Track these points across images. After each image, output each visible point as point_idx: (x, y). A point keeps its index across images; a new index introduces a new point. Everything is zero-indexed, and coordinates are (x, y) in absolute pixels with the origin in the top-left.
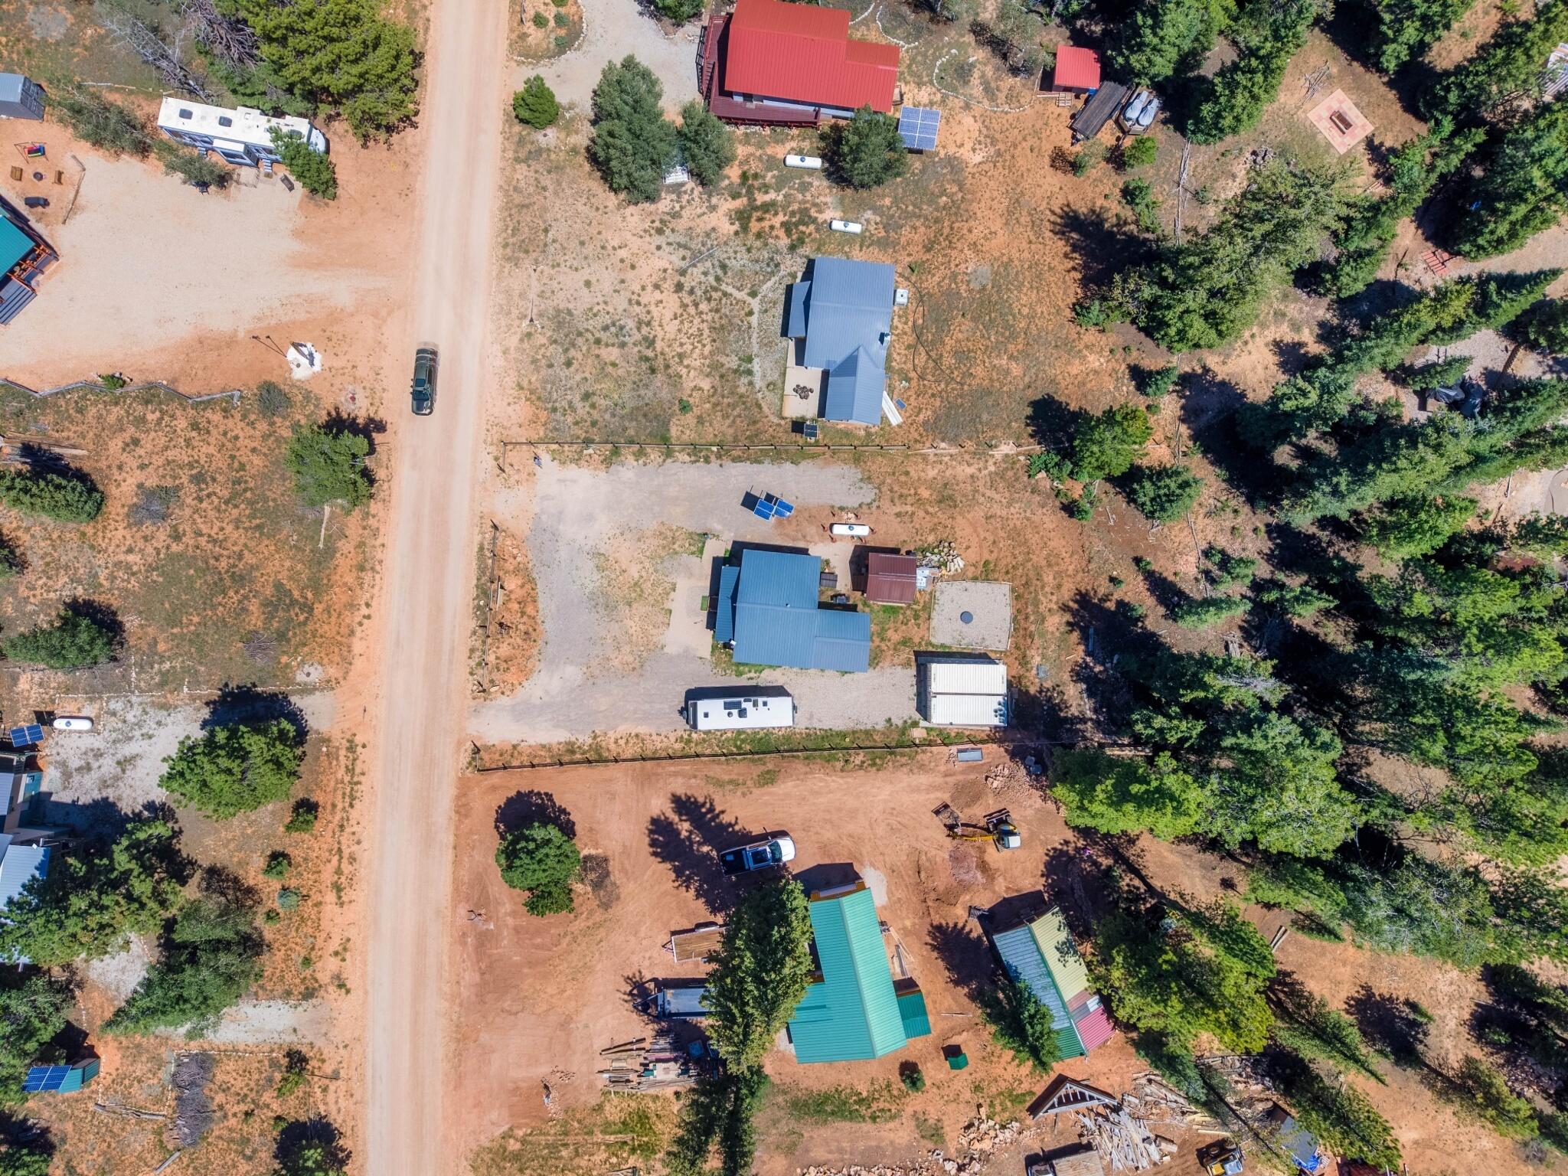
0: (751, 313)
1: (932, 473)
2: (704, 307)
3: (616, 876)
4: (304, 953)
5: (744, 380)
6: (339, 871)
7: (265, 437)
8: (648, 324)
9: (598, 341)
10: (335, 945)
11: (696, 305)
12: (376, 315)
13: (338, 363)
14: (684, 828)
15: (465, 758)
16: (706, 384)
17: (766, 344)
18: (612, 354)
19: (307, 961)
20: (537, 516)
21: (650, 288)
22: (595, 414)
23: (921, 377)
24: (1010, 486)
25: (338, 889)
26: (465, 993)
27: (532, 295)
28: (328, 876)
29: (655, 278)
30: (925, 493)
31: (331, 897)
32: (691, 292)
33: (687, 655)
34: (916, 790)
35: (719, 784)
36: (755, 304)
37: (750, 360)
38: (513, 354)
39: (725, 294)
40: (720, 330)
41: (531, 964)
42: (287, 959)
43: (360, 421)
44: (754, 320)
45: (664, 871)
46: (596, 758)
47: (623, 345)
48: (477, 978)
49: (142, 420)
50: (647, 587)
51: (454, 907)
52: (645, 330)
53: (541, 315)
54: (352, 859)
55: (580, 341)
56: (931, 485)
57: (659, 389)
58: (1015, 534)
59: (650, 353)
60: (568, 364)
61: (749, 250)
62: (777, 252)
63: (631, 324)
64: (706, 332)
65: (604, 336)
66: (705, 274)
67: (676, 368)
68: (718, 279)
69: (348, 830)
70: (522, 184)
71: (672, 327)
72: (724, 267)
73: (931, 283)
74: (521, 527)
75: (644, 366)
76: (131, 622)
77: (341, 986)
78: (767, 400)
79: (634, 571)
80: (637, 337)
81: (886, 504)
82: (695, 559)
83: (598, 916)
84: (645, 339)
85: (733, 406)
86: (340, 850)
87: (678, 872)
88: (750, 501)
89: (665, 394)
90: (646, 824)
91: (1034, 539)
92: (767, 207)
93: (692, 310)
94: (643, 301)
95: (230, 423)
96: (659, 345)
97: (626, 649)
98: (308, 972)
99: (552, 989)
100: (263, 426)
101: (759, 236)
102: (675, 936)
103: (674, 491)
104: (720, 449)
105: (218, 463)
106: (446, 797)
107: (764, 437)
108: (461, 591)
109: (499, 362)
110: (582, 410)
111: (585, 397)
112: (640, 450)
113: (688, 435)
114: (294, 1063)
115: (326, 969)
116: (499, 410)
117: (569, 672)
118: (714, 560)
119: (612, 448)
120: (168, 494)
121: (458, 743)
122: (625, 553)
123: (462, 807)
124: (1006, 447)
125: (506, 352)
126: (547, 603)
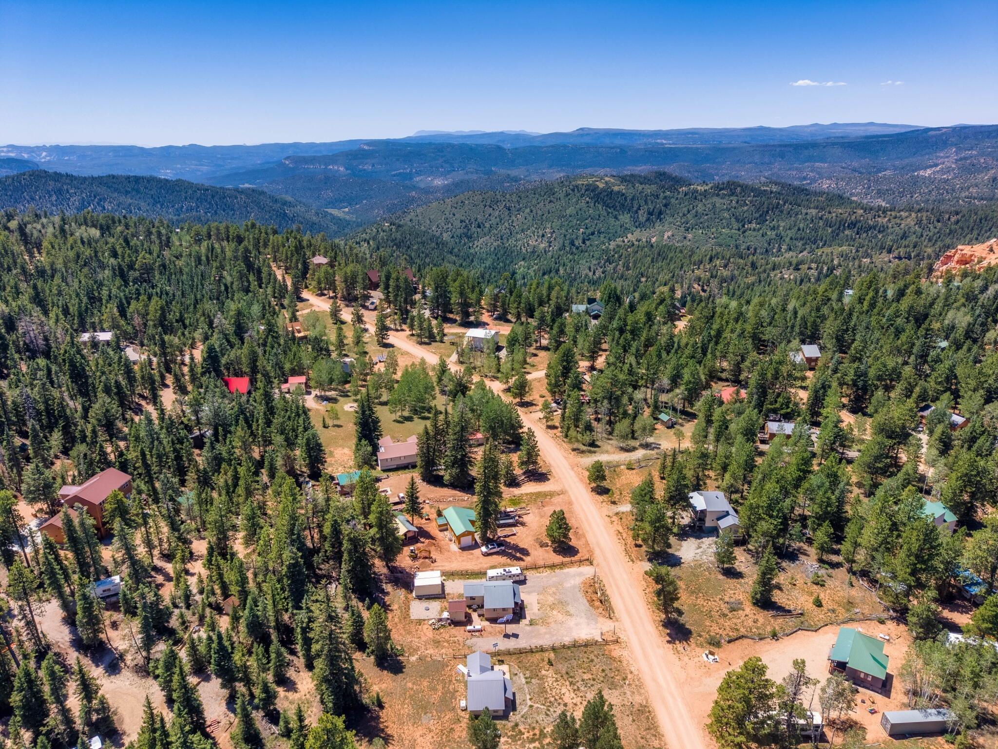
0: (531, 699)
1: (444, 651)
2: (552, 699)
3: (537, 544)
4: (623, 520)
5: (527, 675)
6: (622, 536)
7: (709, 631)
8: (575, 690)
9: (594, 680)
10: (615, 523)
11: (556, 700)
12: (691, 678)
13: (696, 659)
14: (518, 555)
15: (594, 562)
16: (544, 672)
17: (520, 689)
18: (586, 677)
19: (621, 519)
20: (597, 623)
21: (578, 703)
22: (586, 655)
23: (451, 681)
24: (411, 647)
25: (620, 533)
27: (628, 693)
28: (625, 535)
29: (577, 708)
30: (445, 644)
31: (621, 531)
32: (559, 704)
33: (529, 593)
34: (444, 566)
36: (529, 703)
37: (527, 683)
38: (628, 672)
39: (544, 705)
40: (543, 691)
42: (627, 519)
43: (677, 642)
44: (528, 697)
45: (522, 546)
46: (553, 567)
47: (583, 680)
49: (758, 628)
50: (548, 609)
52: (576, 687)
53: (622, 686)
54: (619, 539)
55: (602, 679)
56: (443, 647)
57: (563, 667)
58: (409, 633)
59: (570, 679)
60: (603, 671)
61: (537, 722)
62: (524, 723)
63: (582, 688)
64: (548, 690)
65: (592, 682)
66: (555, 712)
67: (559, 676)
68: (549, 710)
69: (623, 544)
70: (653, 738)
71: (564, 690)
72: (547, 715)
73: (449, 715)
74: (601, 620)
75: (572, 674)
76: (721, 577)
77: (609, 516)
78: (516, 669)
79: (555, 612)
80: (578, 684)
81: (461, 639)
82: (533, 618)
83: (539, 536)
84: (574, 684)
85: (530, 666)
86: (624, 540)
87: (518, 546)
88: (516, 636)
89: (560, 666)
90: (531, 555)
91: (402, 631)
92: (532, 741)
93: (557, 697)
94: (579, 699)
95: (725, 633)
96: (568, 683)
97: (551, 593)
98: (620, 517)
100: (712, 634)
101: (534, 728)
102: (514, 535)
103: (547, 636)
104: (531, 651)
105: (721, 621)
106: (597, 553)
107: (514, 657)
108: (616, 601)
109: (632, 669)
110: (592, 656)
111: (592, 661)
112: (564, 646)
113: (546, 655)
114: (614, 503)
115: (615, 518)
116: (625, 653)
117: (569, 585)
118: (525, 618)
119: (575, 645)
120: (733, 610)
121: (598, 565)
122: (560, 617)
123: (591, 552)
124: (413, 659)
125: (631, 673)
126: (584, 601)
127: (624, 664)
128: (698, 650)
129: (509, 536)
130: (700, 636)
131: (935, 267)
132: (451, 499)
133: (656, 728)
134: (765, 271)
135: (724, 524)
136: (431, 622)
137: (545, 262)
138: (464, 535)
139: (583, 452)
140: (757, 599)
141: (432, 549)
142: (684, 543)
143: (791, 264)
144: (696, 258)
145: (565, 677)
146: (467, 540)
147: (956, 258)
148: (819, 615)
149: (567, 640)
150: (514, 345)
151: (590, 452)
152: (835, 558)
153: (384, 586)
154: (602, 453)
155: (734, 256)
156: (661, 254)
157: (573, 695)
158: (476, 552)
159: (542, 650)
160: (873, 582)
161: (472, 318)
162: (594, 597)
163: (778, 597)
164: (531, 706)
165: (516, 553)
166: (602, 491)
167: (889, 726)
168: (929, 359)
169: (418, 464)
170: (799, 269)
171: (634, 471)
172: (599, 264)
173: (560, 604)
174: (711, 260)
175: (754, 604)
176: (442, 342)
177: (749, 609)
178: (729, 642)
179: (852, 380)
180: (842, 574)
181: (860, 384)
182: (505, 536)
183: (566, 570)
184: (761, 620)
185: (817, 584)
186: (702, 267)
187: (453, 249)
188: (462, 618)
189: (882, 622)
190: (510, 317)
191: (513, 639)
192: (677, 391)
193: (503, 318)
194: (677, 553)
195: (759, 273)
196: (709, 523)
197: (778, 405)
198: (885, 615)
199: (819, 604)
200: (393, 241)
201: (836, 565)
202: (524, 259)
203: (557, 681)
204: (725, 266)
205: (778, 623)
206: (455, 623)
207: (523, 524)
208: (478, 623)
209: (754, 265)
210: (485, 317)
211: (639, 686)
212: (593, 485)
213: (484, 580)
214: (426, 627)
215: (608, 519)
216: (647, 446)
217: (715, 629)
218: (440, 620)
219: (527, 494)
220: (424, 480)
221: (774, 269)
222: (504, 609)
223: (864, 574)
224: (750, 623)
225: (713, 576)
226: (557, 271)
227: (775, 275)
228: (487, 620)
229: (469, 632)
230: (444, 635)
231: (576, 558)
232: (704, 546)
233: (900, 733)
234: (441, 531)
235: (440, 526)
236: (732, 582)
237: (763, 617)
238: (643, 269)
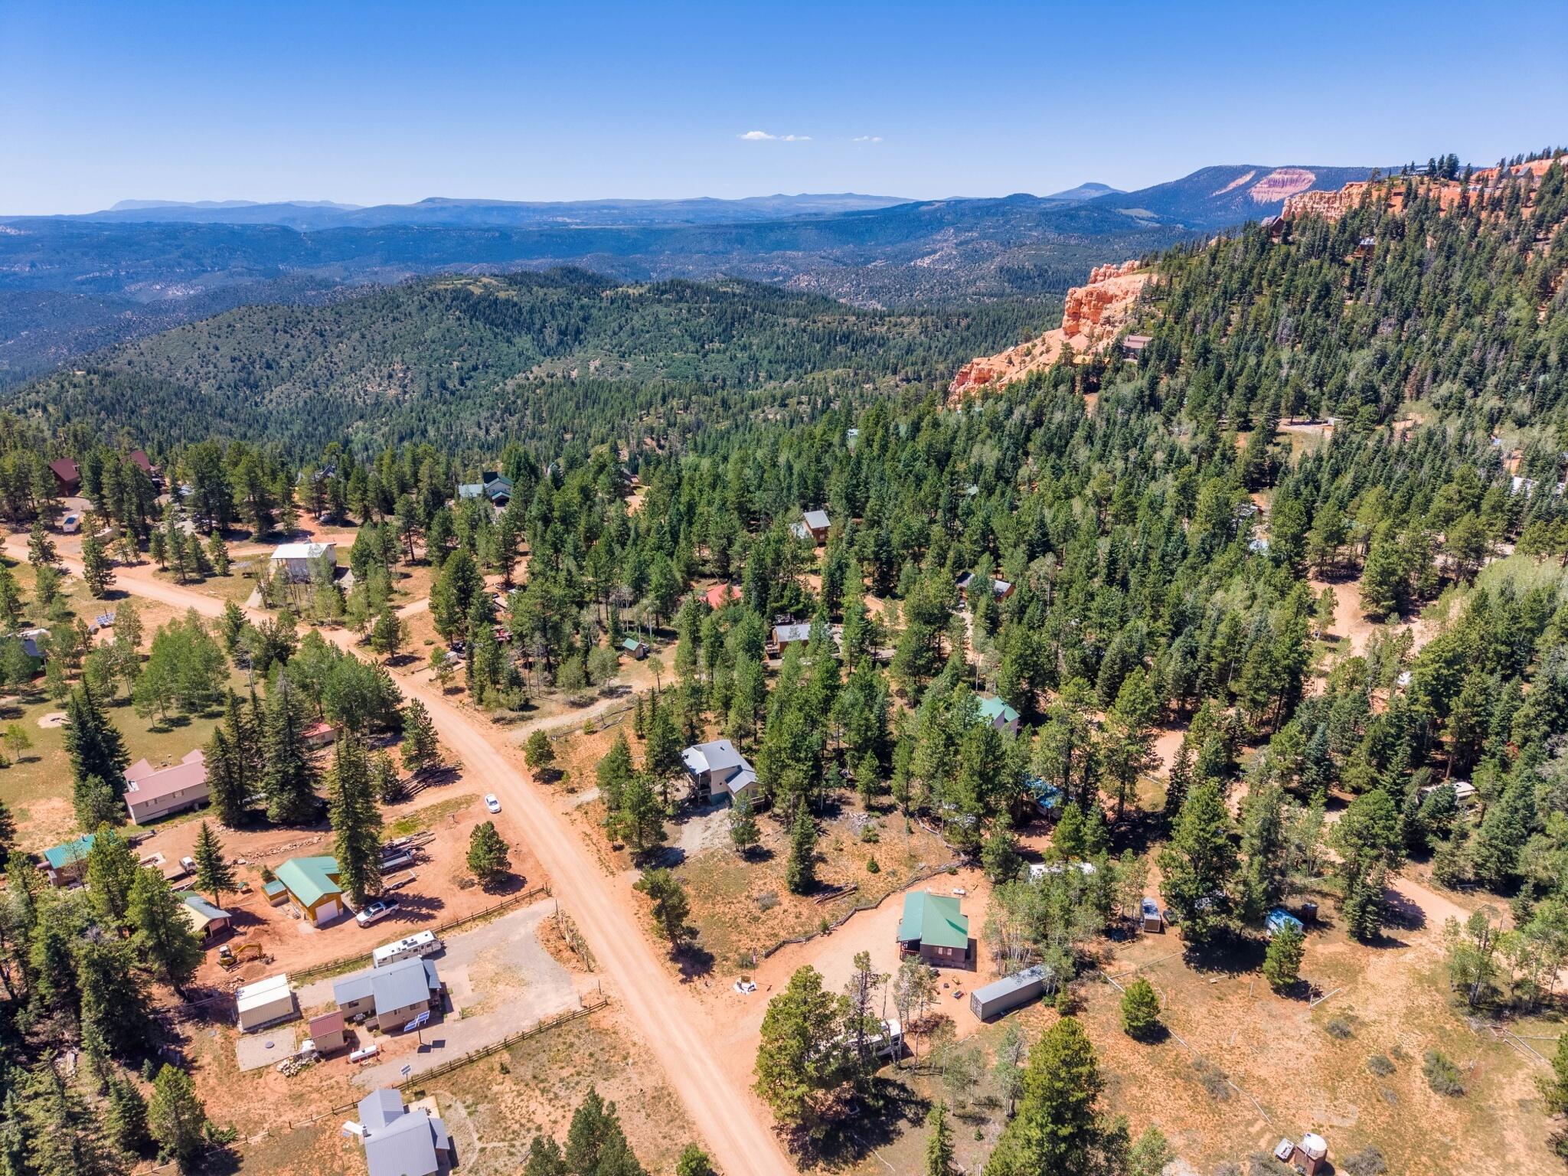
0: (480, 1139)
1: (313, 1108)
2: (516, 1127)
3: (455, 886)
4: (589, 815)
5: (469, 1102)
6: (591, 840)
7: (738, 948)
8: (550, 1100)
9: (579, 1074)
10: (578, 822)
11: (522, 1125)
12: (723, 1025)
13: (726, 996)
14: (424, 911)
15: (553, 891)
16: (495, 1088)
17: (460, 1128)
18: (565, 1073)
19: (586, 813)
20: (570, 984)
21: (560, 1119)
22: (561, 1040)
23: (334, 1155)
24: (249, 1121)
25: (587, 835)
27: (635, 1077)
28: (595, 837)
29: (559, 1126)
30: (315, 1096)
31: (589, 832)
32: (529, 1130)
33: (453, 968)
34: (289, 964)
37: (470, 1114)
38: (629, 1045)
39: (503, 1140)
40: (499, 1117)
42: (595, 811)
43: (695, 978)
44: (476, 1136)
45: (429, 895)
46: (486, 915)
47: (562, 1080)
49: (802, 925)
50: (489, 984)
51: (530, 849)
53: (624, 1070)
54: (587, 845)
55: (591, 1069)
56: (311, 1102)
57: (526, 1071)
58: (241, 1096)
59: (541, 1085)
60: (591, 1055)
61: (496, 1171)
63: (562, 1094)
64: (508, 1114)
65: (576, 1078)
66: (523, 1145)
67: (521, 1086)
68: (513, 1146)
69: (595, 851)
70: (681, 1132)
71: (533, 1106)
72: (511, 1154)
74: (577, 977)
75: (542, 1077)
76: (743, 864)
77: (567, 813)
78: (447, 1097)
79: (500, 987)
80: (554, 1089)
81: (342, 1079)
82: (465, 1006)
83: (458, 873)
84: (549, 1091)
85: (472, 1085)
86: (594, 845)
87: (421, 897)
88: (439, 1044)
89: (521, 1070)
90: (447, 905)
91: (227, 1098)
93: (523, 1121)
94: (560, 1111)
95: (759, 944)
96: (538, 1093)
97: (489, 958)
98: (584, 811)
100: (742, 951)
102: (413, 880)
103: (493, 1029)
104: (471, 1061)
105: (752, 929)
106: (556, 875)
107: (442, 1079)
108: (596, 943)
109: (635, 1038)
110: (570, 1038)
111: (572, 1045)
112: (523, 1037)
113: (496, 1058)
114: (572, 791)
115: (577, 815)
116: (621, 1018)
117: (517, 938)
118: (452, 1010)
119: (542, 1029)
120: (766, 908)
121: (559, 894)
122: (510, 992)
123: (545, 876)
124: (256, 1140)
125: (635, 1044)
126: (545, 956)
127: (622, 1035)
128: (727, 980)
129: (404, 885)
130: (726, 959)
131: (951, 389)
132: (287, 847)
133: (682, 1115)
134: (741, 411)
135: (736, 785)
136: (280, 1066)
137: (401, 420)
138: (321, 902)
139: (511, 722)
140: (796, 885)
141: (264, 940)
142: (684, 827)
143: (775, 400)
144: (641, 398)
145: (532, 1084)
146: (330, 909)
147: (973, 375)
148: (876, 884)
149: (527, 1025)
150: (365, 563)
151: (523, 719)
152: (886, 800)
153: (178, 1029)
154: (543, 716)
155: (695, 392)
156: (589, 395)
157: (549, 1108)
158: (350, 925)
159: (488, 1053)
160: (936, 821)
161: (280, 527)
162: (561, 945)
163: (823, 873)
164: (483, 1150)
165: (420, 908)
166: (551, 777)
167: (980, 1009)
168: (960, 512)
169: (213, 799)
170: (786, 405)
171: (596, 736)
172: (492, 416)
173: (509, 972)
174: (664, 400)
175: (793, 891)
176: (226, 574)
177: (787, 900)
178: (767, 956)
179: (874, 552)
180: (897, 819)
181: (884, 556)
182: (398, 887)
183: (510, 915)
184: (805, 912)
185: (869, 841)
186: (652, 411)
187: (223, 408)
188: (339, 1042)
189: (954, 873)
190: (350, 516)
191: (435, 1051)
192: (645, 601)
193: (339, 520)
194: (676, 846)
195: (734, 415)
196: (716, 790)
197: (785, 601)
198: (956, 862)
199: (874, 868)
200: (97, 402)
201: (887, 810)
202: (361, 417)
203: (520, 1094)
204: (686, 408)
205: (828, 910)
206: (326, 1055)
207: (426, 860)
208: (369, 1042)
209: (725, 404)
210: (305, 522)
211: (649, 1060)
212: (536, 770)
213: (370, 968)
214: (272, 1076)
215: (567, 818)
216: (611, 693)
217: (745, 944)
218: (299, 1057)
219: (425, 810)
220: (228, 825)
221: (753, 408)
222: (413, 1007)
223: (924, 813)
224: (791, 920)
225: (732, 866)
226: (424, 433)
227: (756, 416)
228: (385, 1032)
229: (355, 1062)
230: (309, 1081)
231: (524, 891)
232: (714, 825)
233: (994, 1013)
234: (276, 905)
235: (272, 898)
236: (760, 867)
237: (808, 908)
238: (565, 420)
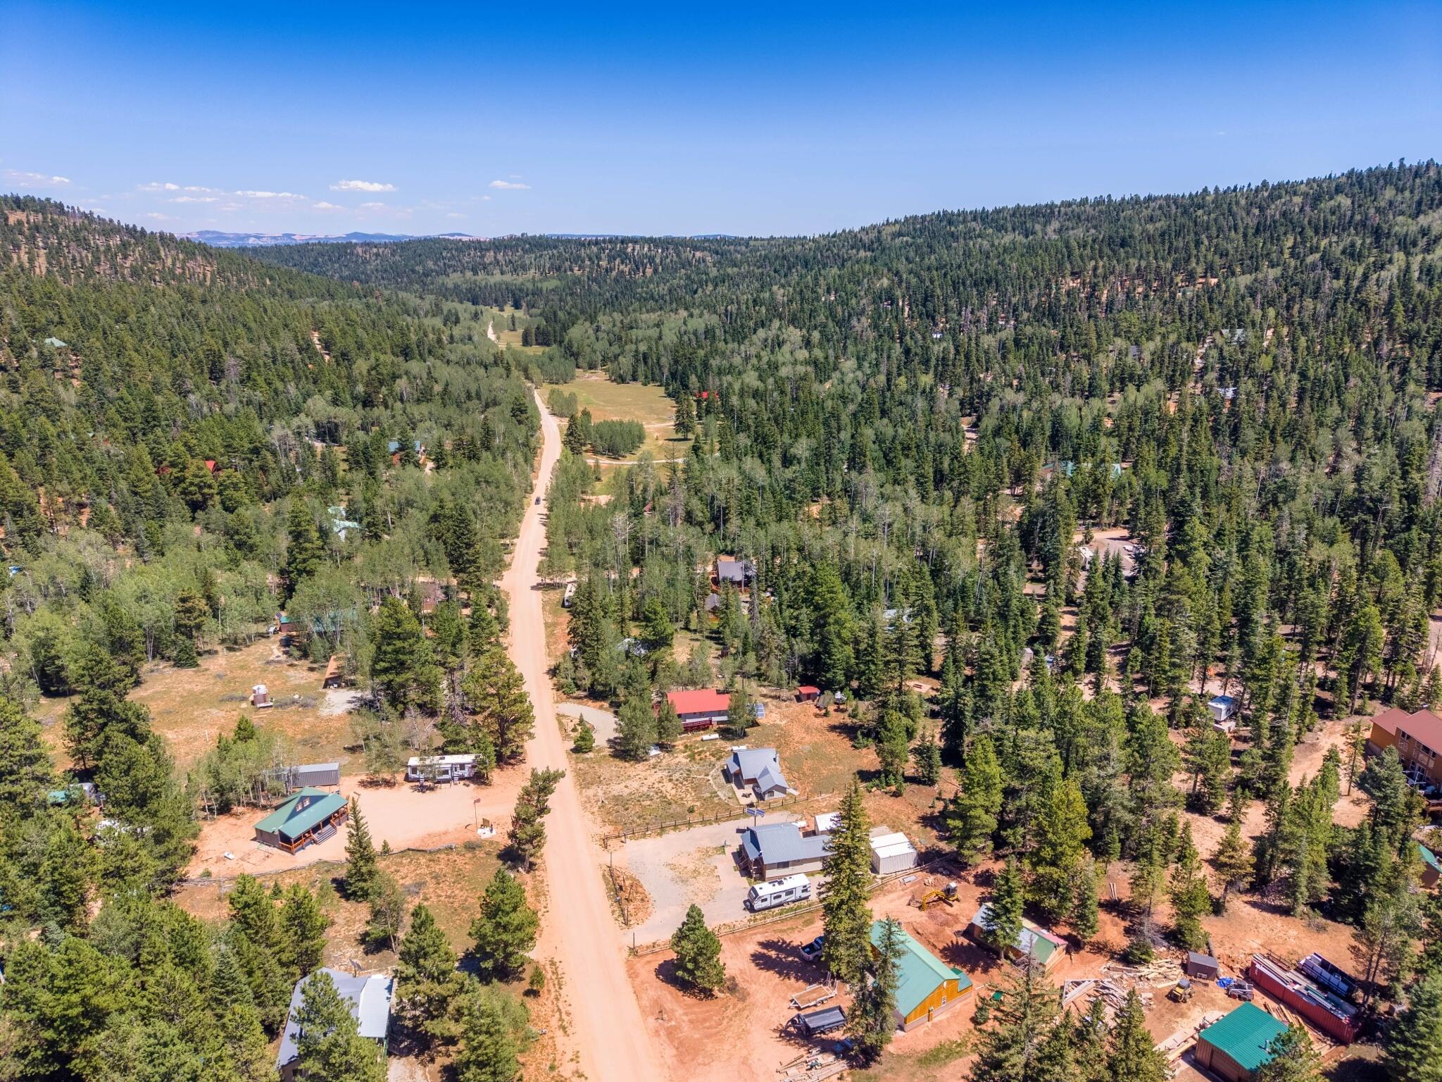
0: (708, 780)
1: (824, 805)
2: (685, 783)
3: (742, 984)
4: (549, 1064)
5: (716, 799)
6: (561, 1019)
7: (471, 858)
8: (661, 792)
9: (638, 801)
10: (569, 1055)
11: (681, 783)
13: (505, 831)
14: (773, 954)
15: (626, 953)
16: (698, 803)
17: (721, 787)
18: (647, 803)
19: (552, 1068)
20: (630, 859)
21: (657, 783)
23: (800, 780)
25: (564, 1028)
26: (669, 1062)
27: (600, 795)
30: (825, 810)
31: (560, 1033)
32: (677, 780)
33: (736, 888)
34: (892, 901)
35: (784, 931)
36: (709, 778)
37: (715, 793)
38: (597, 813)
39: (694, 778)
40: (696, 788)
41: (709, 1036)
42: (538, 1069)
44: (711, 782)
45: (771, 977)
47: (651, 800)
48: (674, 1052)
50: (702, 870)
51: (645, 1021)
52: (660, 794)
53: (606, 799)
54: (568, 1014)
55: (629, 802)
57: (676, 808)
59: (666, 800)
60: (626, 810)
61: (699, 764)
63: (652, 794)
64: (690, 790)
65: (641, 799)
66: (681, 774)
67: (681, 802)
68: (688, 775)
69: (562, 999)
70: (583, 768)
71: (673, 792)
72: (689, 771)
74: (622, 864)
75: (665, 804)
77: (581, 1076)
78: (731, 801)
79: (691, 867)
80: (657, 796)
82: (722, 856)
83: (740, 1005)
84: (662, 796)
85: (715, 807)
86: (559, 1010)
87: (780, 973)
88: (739, 831)
89: (679, 809)
90: (748, 958)
92: (700, 752)
93: (680, 785)
94: (655, 787)
95: (451, 856)
96: (669, 797)
97: (701, 894)
98: (555, 1073)
99: (727, 1047)
100: (469, 855)
101: (701, 760)
105: (445, 871)
106: (620, 972)
108: (598, 891)
109: (590, 815)
112: (676, 825)
116: (596, 828)
118: (733, 853)
120: (419, 883)
121: (620, 949)
122: (684, 861)
123: (632, 974)
125: (592, 812)
126: (648, 886)
127: (599, 820)
128: (498, 839)
130: (487, 852)
159: (703, 823)
162: (631, 892)
164: (707, 775)
165: (779, 957)
173: (684, 881)
178: (449, 848)
191: (742, 827)
207: (784, 1031)
211: (586, 803)
217: (462, 861)
224: (405, 870)
231: (661, 958)
